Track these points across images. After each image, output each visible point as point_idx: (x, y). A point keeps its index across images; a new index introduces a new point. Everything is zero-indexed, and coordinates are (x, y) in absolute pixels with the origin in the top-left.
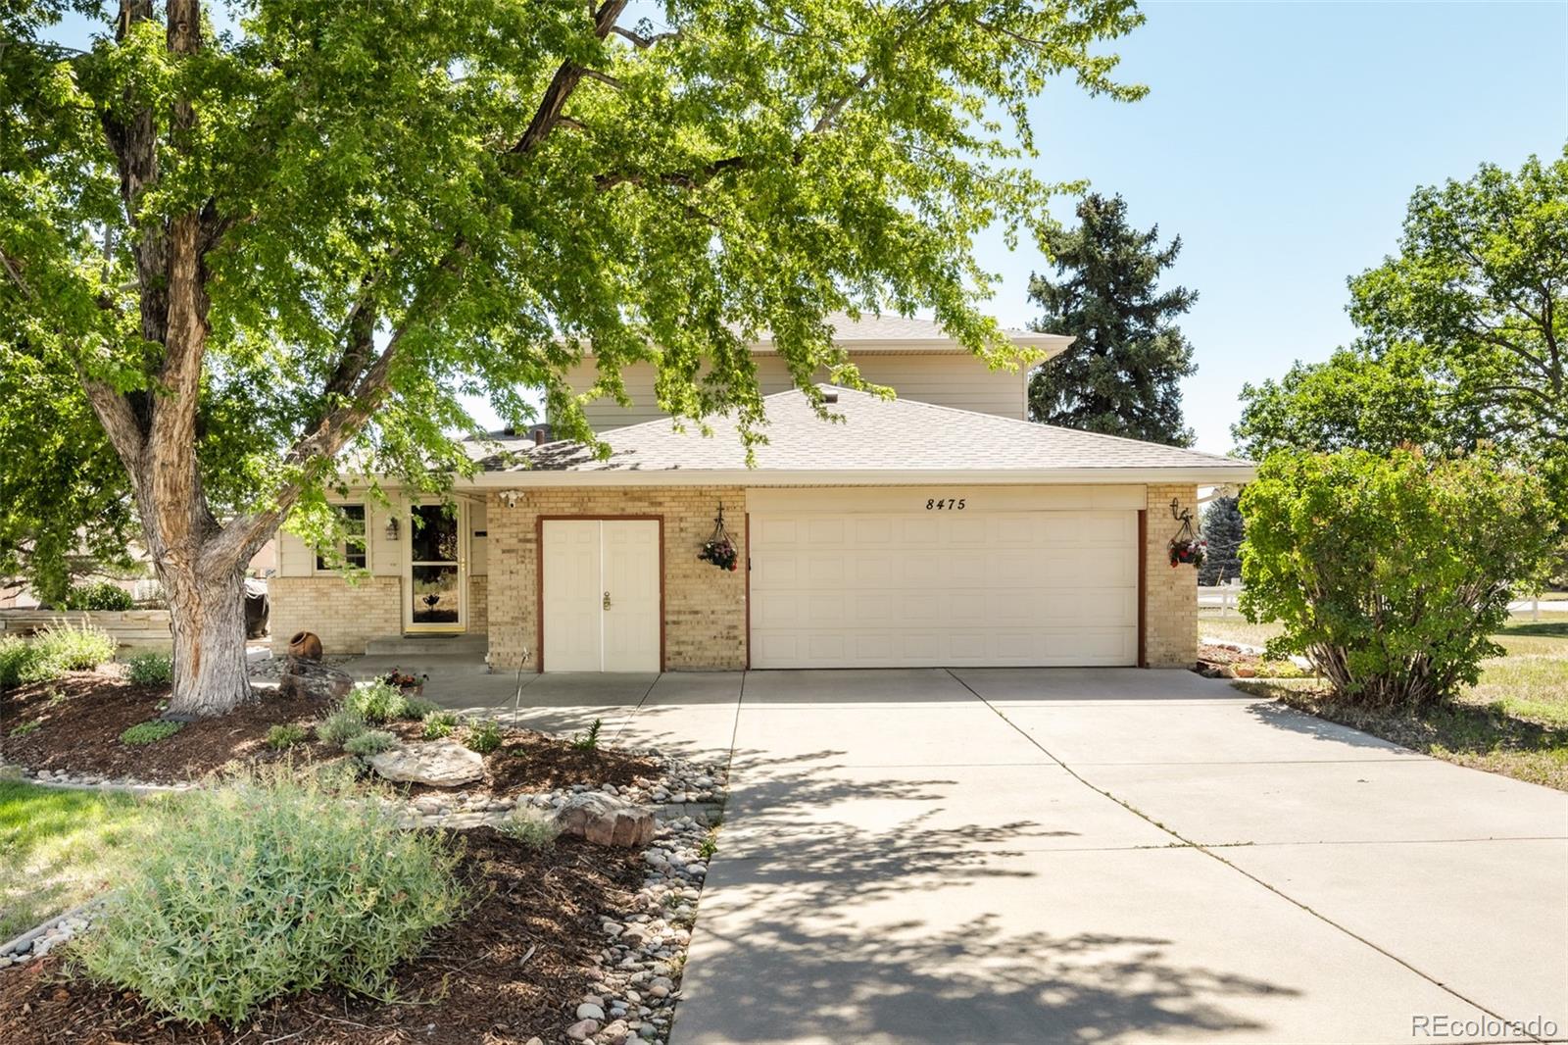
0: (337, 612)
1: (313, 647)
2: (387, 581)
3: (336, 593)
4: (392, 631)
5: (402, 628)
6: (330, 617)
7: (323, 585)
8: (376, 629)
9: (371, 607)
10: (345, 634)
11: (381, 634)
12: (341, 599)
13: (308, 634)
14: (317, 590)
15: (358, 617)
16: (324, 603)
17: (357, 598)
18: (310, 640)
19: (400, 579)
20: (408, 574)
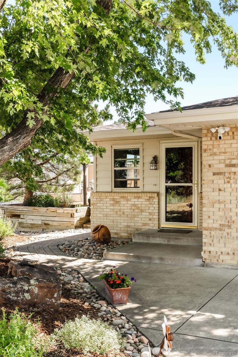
0: (123, 213)
1: (103, 235)
2: (150, 195)
3: (123, 202)
4: (153, 226)
5: (159, 224)
6: (120, 216)
7: (117, 197)
8: (145, 224)
9: (142, 211)
10: (128, 226)
11: (147, 227)
12: (126, 205)
13: (102, 227)
14: (114, 200)
15: (135, 216)
16: (117, 207)
17: (134, 205)
18: (103, 230)
19: (158, 194)
20: (163, 191)
